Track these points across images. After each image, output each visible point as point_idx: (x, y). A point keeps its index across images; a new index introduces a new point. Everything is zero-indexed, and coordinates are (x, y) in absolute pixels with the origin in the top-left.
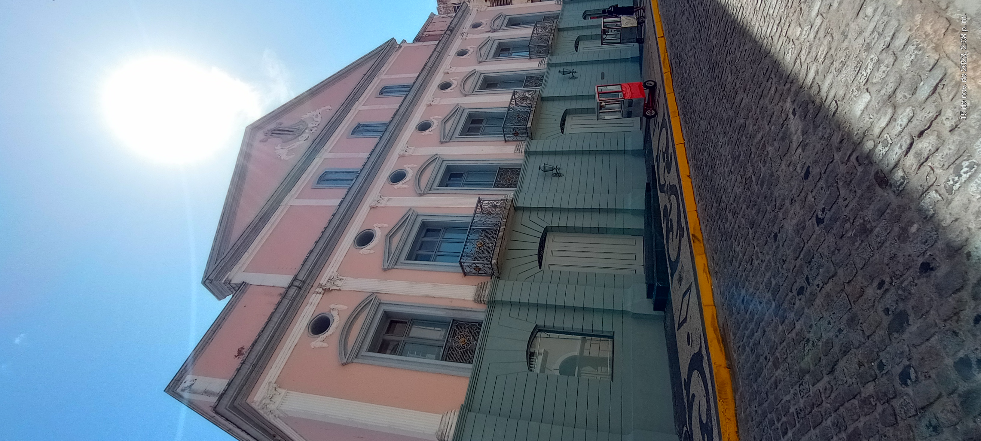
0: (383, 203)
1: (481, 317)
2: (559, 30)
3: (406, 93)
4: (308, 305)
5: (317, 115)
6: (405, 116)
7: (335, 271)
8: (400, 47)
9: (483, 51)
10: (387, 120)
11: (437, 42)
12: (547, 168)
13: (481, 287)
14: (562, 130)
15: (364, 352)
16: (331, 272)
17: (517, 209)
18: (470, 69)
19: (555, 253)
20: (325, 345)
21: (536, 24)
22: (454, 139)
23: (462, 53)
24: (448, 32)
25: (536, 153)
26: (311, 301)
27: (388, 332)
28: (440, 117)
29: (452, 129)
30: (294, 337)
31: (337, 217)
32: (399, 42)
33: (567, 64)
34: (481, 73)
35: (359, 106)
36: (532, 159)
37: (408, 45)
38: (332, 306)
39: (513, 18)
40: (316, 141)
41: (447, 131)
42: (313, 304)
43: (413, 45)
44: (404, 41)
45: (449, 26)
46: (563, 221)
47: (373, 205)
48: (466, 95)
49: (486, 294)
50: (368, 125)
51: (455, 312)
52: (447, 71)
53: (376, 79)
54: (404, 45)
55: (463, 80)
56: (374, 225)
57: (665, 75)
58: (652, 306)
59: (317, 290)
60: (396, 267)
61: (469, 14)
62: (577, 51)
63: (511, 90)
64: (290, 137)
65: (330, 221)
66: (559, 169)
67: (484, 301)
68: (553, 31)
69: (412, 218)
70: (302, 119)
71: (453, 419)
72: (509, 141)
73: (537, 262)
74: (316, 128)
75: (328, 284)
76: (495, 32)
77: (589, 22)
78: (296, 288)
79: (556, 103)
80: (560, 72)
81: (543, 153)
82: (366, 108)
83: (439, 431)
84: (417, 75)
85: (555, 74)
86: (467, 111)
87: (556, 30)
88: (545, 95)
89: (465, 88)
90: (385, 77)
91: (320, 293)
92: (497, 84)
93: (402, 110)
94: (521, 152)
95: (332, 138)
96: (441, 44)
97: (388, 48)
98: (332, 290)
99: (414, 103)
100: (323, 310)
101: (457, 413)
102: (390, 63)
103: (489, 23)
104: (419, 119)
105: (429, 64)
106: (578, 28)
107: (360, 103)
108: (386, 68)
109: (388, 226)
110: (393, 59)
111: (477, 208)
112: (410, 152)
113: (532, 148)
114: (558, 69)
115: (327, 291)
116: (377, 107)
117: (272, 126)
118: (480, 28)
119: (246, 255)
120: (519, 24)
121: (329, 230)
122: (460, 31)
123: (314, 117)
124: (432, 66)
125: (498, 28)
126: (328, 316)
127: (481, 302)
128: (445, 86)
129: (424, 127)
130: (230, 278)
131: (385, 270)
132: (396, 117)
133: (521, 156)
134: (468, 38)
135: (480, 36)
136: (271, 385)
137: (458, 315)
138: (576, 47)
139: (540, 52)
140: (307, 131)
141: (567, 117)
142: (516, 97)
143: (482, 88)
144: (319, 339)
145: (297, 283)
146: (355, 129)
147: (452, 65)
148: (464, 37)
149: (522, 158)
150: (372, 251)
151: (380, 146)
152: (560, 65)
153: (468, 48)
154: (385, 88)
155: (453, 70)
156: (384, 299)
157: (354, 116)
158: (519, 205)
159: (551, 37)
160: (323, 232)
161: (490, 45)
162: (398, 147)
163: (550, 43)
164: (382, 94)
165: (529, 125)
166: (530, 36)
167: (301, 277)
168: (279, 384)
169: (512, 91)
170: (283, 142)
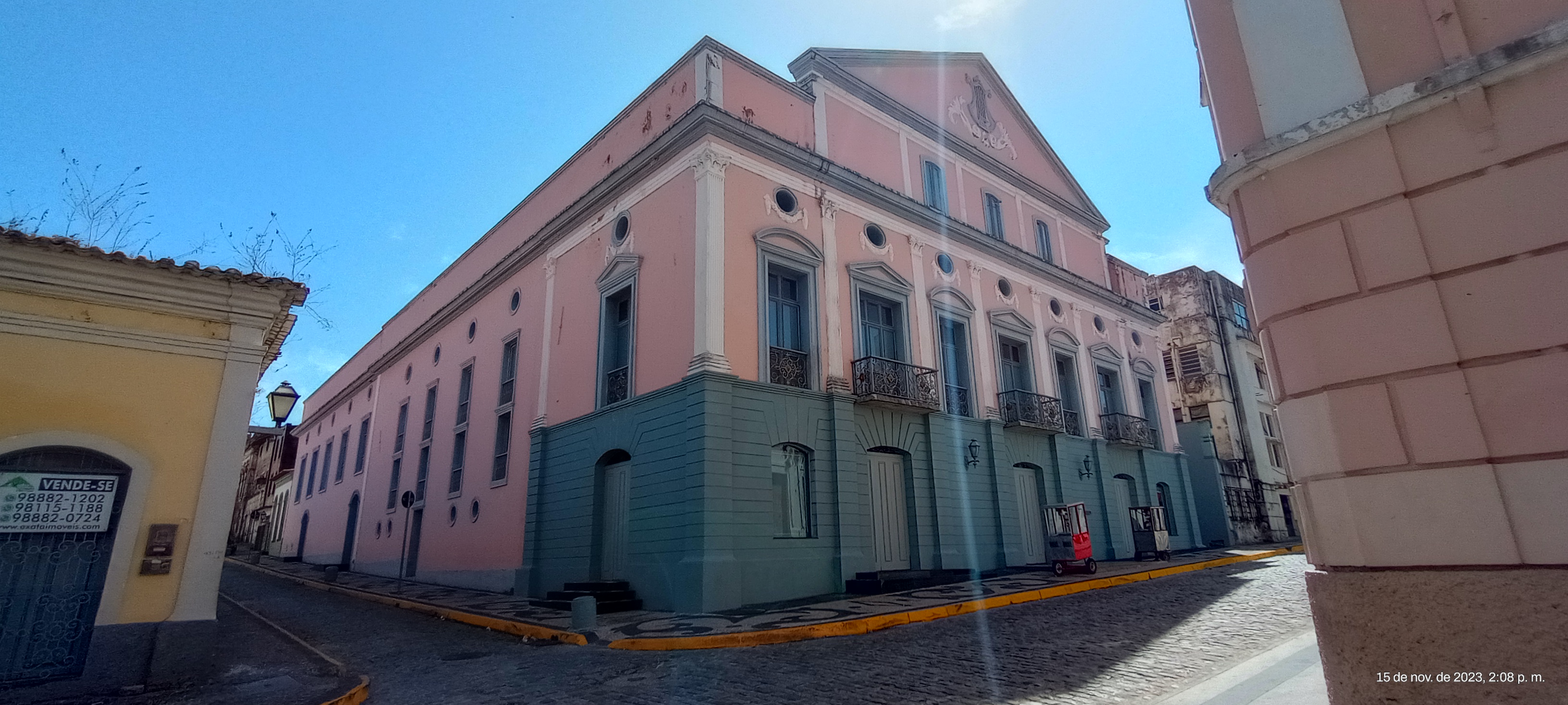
0: (915, 251)
1: (815, 388)
2: (1140, 452)
3: (1042, 257)
4: (803, 183)
5: (1004, 142)
6: (1014, 260)
7: (841, 207)
8: (1099, 238)
9: (1104, 352)
10: (1007, 238)
11: (1110, 288)
12: (974, 449)
13: (844, 384)
14: (1017, 465)
15: (768, 257)
16: (839, 203)
17: (926, 417)
18: (1080, 337)
19: (882, 466)
20: (769, 211)
21: (1145, 420)
22: (994, 328)
23: (1098, 323)
24: (1124, 302)
25: (988, 435)
26: (808, 184)
27: (784, 279)
28: (1017, 307)
29: (1004, 324)
30: (771, 173)
31: (897, 199)
32: (1105, 235)
33: (1097, 465)
34: (1075, 353)
35: (1021, 196)
36: (981, 430)
37: (1102, 246)
38: (805, 210)
39: (1150, 386)
40: (975, 150)
41: (1002, 318)
42: (805, 188)
43: (1103, 254)
44: (1107, 241)
45: (1133, 302)
46: (918, 472)
47: (913, 239)
48: (1047, 336)
49: (838, 390)
50: (998, 212)
51: (816, 356)
52: (1074, 307)
53: (1055, 212)
54: (1102, 242)
55: (1066, 330)
56: (890, 245)
57: (1107, 580)
58: (850, 579)
59: (819, 190)
60: (852, 279)
61: (1151, 327)
62: (1115, 477)
63: (1059, 396)
64: (975, 112)
65: (892, 191)
66: (975, 465)
67: (831, 388)
68: (1138, 444)
69: (904, 290)
70: (998, 124)
71: (722, 368)
72: (998, 398)
73: (874, 446)
74: (988, 144)
75: (826, 202)
76: (1130, 365)
77: (1154, 491)
78: (821, 165)
79: (1047, 455)
80: (1088, 457)
81: (989, 442)
82: (1019, 207)
83: (711, 354)
84: (1065, 267)
85: (1084, 451)
86: (1029, 341)
87: (1141, 448)
88: (1058, 439)
89: (1056, 334)
90: (1059, 225)
91: (816, 194)
92: (1064, 374)
93: (1022, 256)
94: (988, 416)
95: (979, 169)
96: (1108, 294)
97: (1097, 222)
98: (821, 207)
99: (1031, 269)
100: (801, 201)
101: (729, 372)
102: (1077, 227)
103: (1141, 355)
104: (1013, 279)
105: (1081, 283)
106: (1144, 477)
107: (1024, 197)
108: (1071, 223)
109: (892, 262)
110: (1083, 230)
111: (921, 368)
112: (975, 275)
113: (993, 429)
114: (1090, 454)
115: (820, 201)
116: (1021, 221)
117: (986, 86)
118: (1134, 344)
119: (843, 92)
120: (1142, 396)
121: (882, 192)
122: (1125, 316)
123: (1002, 139)
124: (1079, 287)
125: (1135, 369)
126: (795, 208)
127: (828, 385)
128: (1055, 307)
129: (1004, 287)
130: (818, 80)
131: (847, 267)
132: (1014, 250)
133: (984, 416)
134: (1119, 329)
135: (1123, 345)
136: (728, 160)
137: (813, 360)
138: (1120, 476)
139: (1110, 429)
140: (984, 133)
141: (1030, 470)
142: (1053, 403)
143: (1058, 355)
144: (773, 202)
145: (825, 166)
146: (992, 196)
147: (1083, 312)
148: (1120, 324)
149: (981, 417)
150: (864, 247)
151: (978, 236)
152: (1096, 457)
153: (1106, 332)
154: (1045, 226)
155: (1077, 315)
156: (819, 271)
157: (1007, 191)
158: (931, 419)
159: (1131, 442)
160: (879, 185)
161: (1113, 361)
162: (977, 257)
163: (1124, 441)
164: (1038, 224)
165: (1022, 423)
166: (1130, 414)
167: (832, 168)
168: (729, 167)
169: (1057, 397)
170: (968, 105)
